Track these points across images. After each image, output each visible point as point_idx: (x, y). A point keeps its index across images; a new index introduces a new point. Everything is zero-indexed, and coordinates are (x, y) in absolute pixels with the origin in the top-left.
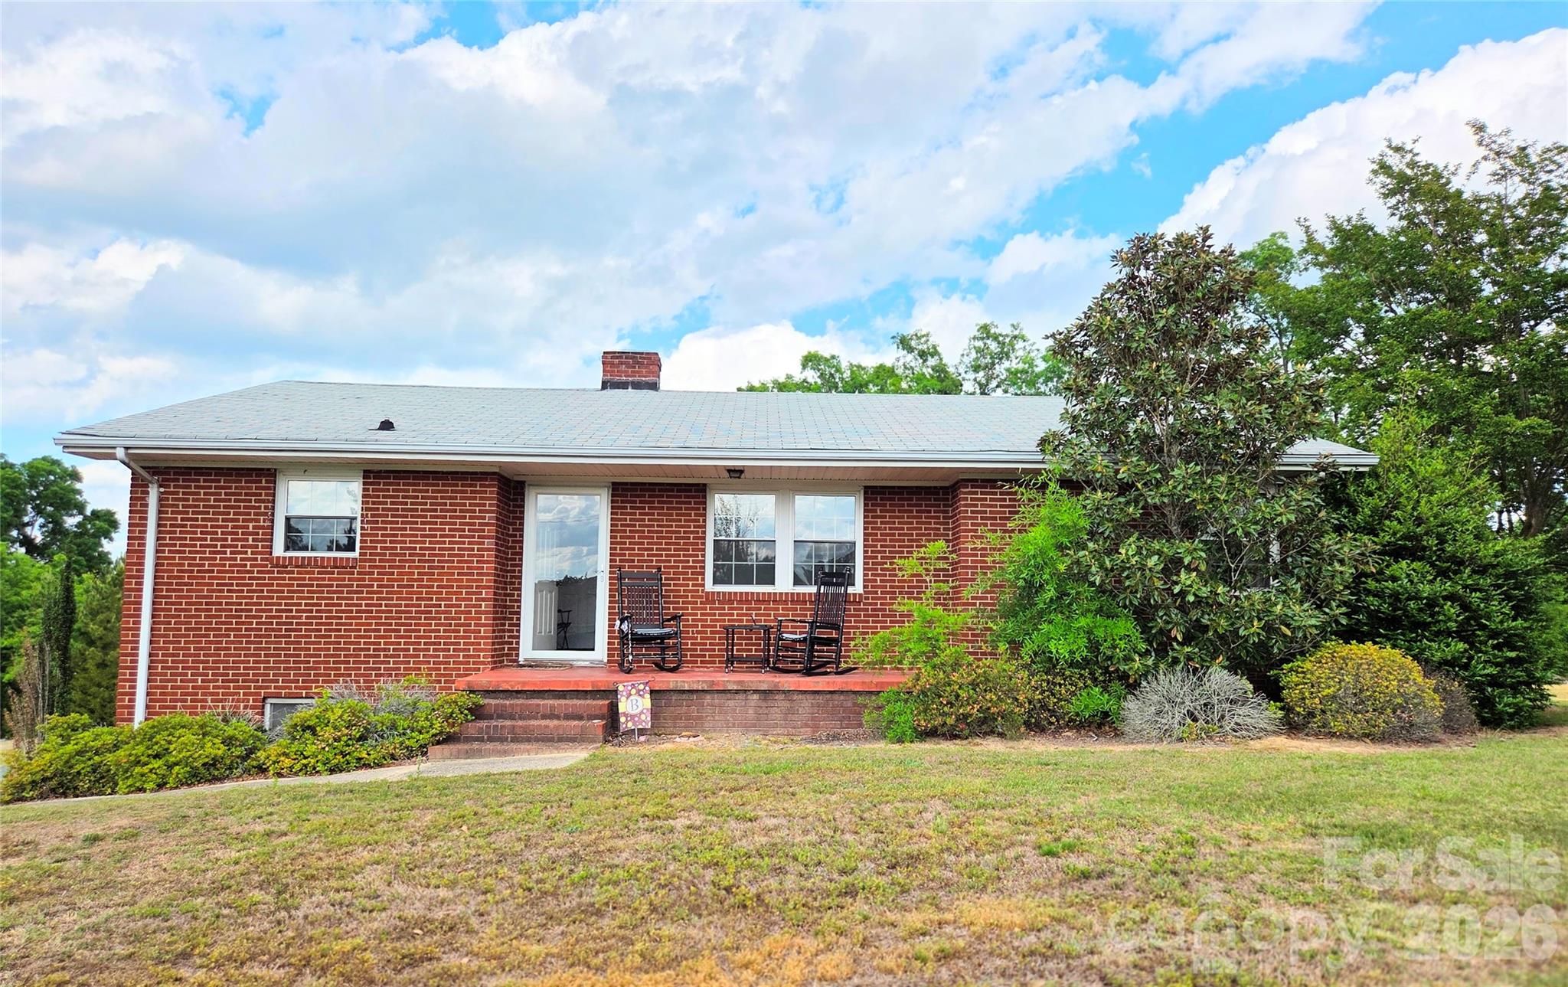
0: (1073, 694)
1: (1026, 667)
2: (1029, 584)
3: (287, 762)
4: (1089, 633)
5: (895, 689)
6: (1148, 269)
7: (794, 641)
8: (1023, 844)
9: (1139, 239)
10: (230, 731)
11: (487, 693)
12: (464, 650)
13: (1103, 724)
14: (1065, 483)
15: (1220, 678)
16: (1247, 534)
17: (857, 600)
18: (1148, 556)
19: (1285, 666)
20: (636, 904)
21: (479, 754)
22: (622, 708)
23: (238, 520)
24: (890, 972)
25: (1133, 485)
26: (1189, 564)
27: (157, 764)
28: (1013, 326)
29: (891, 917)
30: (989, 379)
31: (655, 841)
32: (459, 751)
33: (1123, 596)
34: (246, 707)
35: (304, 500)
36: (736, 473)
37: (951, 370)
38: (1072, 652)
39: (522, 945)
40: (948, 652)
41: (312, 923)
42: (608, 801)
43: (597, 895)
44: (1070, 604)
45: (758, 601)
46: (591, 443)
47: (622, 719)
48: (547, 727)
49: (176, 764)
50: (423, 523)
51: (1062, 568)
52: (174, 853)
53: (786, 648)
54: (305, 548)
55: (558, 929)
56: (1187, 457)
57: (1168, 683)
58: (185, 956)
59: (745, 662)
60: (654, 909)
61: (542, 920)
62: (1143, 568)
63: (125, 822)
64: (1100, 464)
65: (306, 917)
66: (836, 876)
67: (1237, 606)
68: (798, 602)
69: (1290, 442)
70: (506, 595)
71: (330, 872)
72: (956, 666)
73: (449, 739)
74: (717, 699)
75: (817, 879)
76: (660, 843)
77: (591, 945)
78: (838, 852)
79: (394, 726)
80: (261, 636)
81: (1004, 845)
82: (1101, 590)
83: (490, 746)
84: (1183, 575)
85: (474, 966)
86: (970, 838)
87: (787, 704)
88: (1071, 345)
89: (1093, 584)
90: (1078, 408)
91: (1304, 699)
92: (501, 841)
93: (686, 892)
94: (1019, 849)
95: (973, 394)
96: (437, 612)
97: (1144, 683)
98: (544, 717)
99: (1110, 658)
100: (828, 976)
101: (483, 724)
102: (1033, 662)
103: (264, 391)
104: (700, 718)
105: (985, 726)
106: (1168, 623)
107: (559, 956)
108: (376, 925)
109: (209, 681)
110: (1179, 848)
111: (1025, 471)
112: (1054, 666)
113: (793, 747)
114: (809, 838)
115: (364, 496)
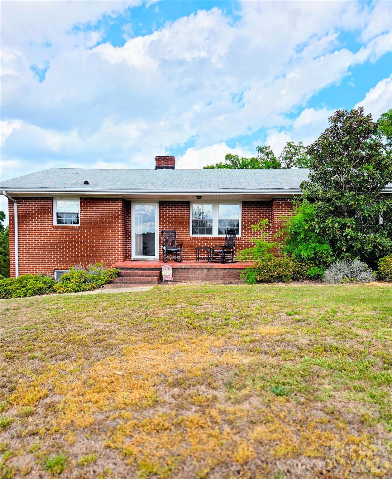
0: (308, 269)
1: (293, 260)
2: (295, 233)
3: (62, 289)
4: (314, 249)
5: (250, 267)
6: (340, 123)
7: (218, 252)
8: (282, 312)
9: (338, 112)
10: (44, 280)
11: (122, 268)
12: (114, 255)
13: (318, 278)
14: (309, 199)
15: (357, 263)
16: (370, 215)
17: (239, 239)
18: (335, 223)
19: (380, 259)
20: (164, 327)
21: (120, 287)
22: (163, 273)
23: (42, 214)
24: (235, 345)
25: (332, 199)
26: (349, 226)
27: (23, 289)
28: (300, 143)
29: (238, 331)
30: (291, 162)
31: (171, 311)
32: (114, 286)
33: (326, 237)
34: (48, 273)
35: (62, 208)
36: (199, 197)
37: (277, 159)
38: (308, 255)
39: (131, 337)
40: (267, 256)
41: (71, 331)
42: (158, 300)
43: (152, 325)
44: (309, 239)
45: (207, 240)
46: (152, 188)
47: (164, 277)
48: (140, 279)
49: (29, 289)
50: (99, 215)
51: (306, 227)
52: (30, 313)
53: (216, 255)
54: (63, 223)
55: (141, 334)
56: (350, 189)
57: (340, 265)
58: (36, 339)
59: (203, 259)
60: (168, 329)
61: (136, 331)
62: (333, 227)
63: (16, 305)
64: (321, 192)
65: (69, 330)
66: (223, 321)
67: (364, 239)
68: (220, 240)
69: (386, 183)
70: (127, 238)
71: (75, 318)
72: (270, 260)
73: (111, 282)
74: (193, 271)
75: (218, 321)
76: (172, 312)
77: (150, 337)
78: (225, 314)
79: (93, 279)
80: (51, 251)
81: (276, 312)
82: (319, 234)
83: (123, 285)
84: (347, 230)
85: (117, 342)
86: (266, 311)
87: (216, 272)
88: (313, 150)
89: (316, 233)
90: (315, 173)
91: (385, 270)
92: (125, 311)
93: (178, 324)
94: (281, 314)
95: (285, 168)
96: (105, 243)
97: (332, 265)
98: (139, 276)
99: (321, 257)
100: (217, 346)
101: (121, 278)
102: (295, 258)
103: (47, 171)
104: (188, 277)
105: (279, 279)
106: (341, 245)
107: (141, 340)
108: (89, 332)
109: (37, 265)
110: (331, 313)
111: (295, 195)
112: (302, 260)
113: (217, 286)
114: (217, 310)
115: (80, 206)
